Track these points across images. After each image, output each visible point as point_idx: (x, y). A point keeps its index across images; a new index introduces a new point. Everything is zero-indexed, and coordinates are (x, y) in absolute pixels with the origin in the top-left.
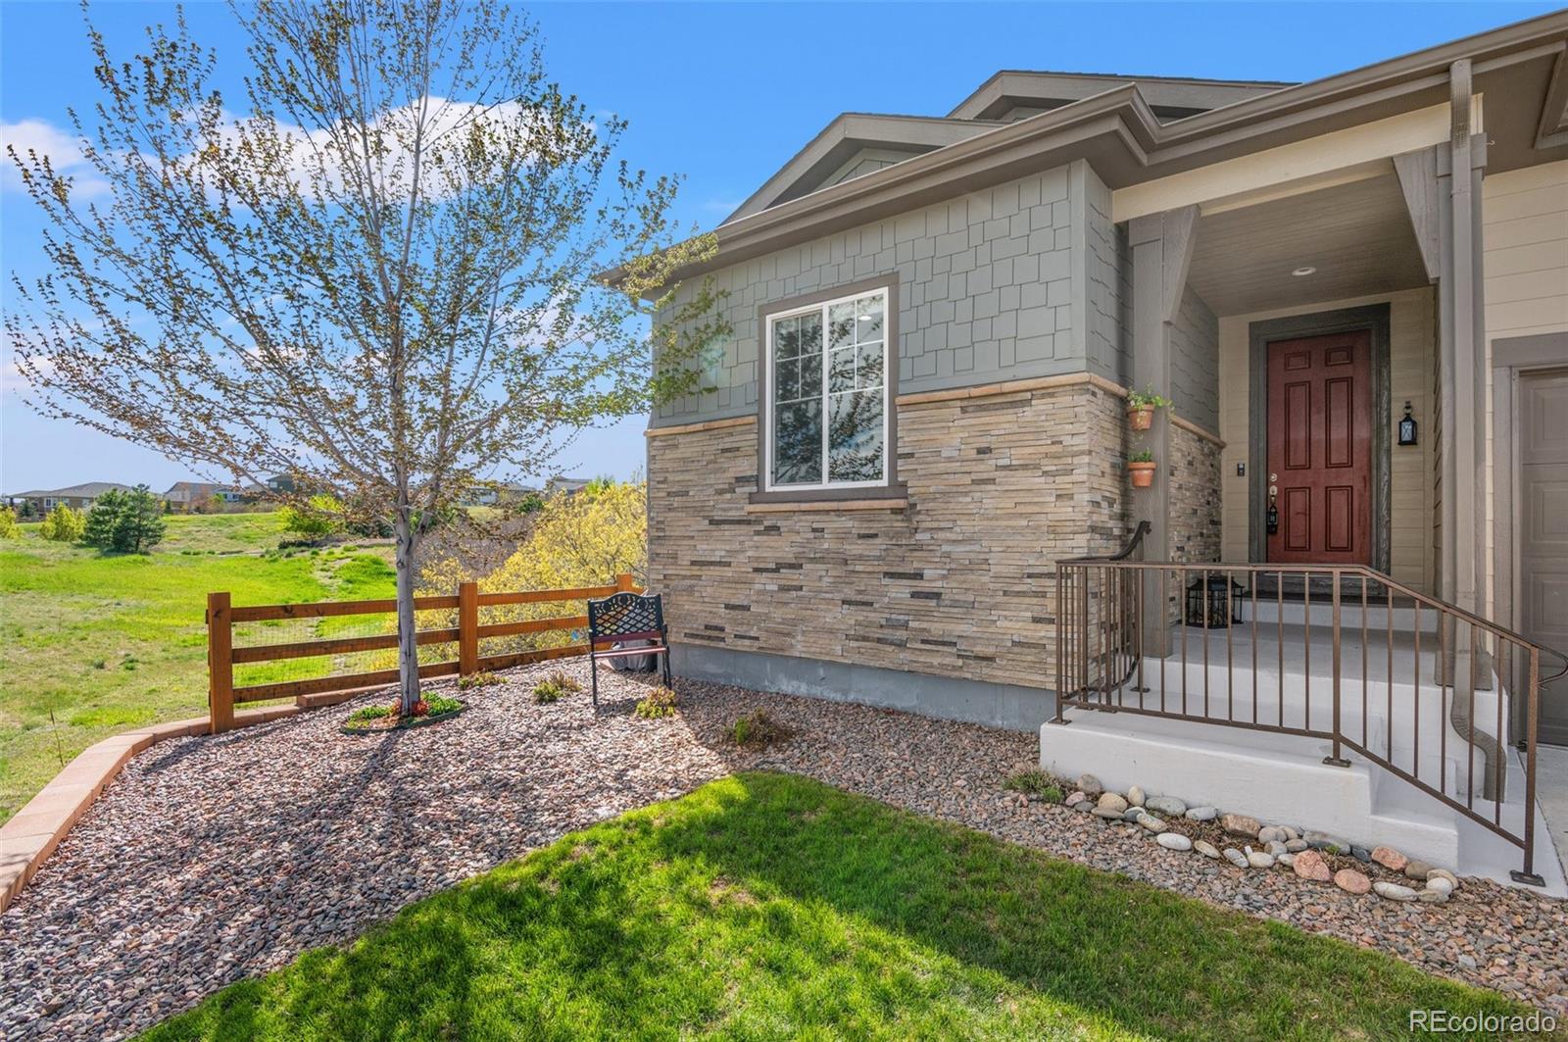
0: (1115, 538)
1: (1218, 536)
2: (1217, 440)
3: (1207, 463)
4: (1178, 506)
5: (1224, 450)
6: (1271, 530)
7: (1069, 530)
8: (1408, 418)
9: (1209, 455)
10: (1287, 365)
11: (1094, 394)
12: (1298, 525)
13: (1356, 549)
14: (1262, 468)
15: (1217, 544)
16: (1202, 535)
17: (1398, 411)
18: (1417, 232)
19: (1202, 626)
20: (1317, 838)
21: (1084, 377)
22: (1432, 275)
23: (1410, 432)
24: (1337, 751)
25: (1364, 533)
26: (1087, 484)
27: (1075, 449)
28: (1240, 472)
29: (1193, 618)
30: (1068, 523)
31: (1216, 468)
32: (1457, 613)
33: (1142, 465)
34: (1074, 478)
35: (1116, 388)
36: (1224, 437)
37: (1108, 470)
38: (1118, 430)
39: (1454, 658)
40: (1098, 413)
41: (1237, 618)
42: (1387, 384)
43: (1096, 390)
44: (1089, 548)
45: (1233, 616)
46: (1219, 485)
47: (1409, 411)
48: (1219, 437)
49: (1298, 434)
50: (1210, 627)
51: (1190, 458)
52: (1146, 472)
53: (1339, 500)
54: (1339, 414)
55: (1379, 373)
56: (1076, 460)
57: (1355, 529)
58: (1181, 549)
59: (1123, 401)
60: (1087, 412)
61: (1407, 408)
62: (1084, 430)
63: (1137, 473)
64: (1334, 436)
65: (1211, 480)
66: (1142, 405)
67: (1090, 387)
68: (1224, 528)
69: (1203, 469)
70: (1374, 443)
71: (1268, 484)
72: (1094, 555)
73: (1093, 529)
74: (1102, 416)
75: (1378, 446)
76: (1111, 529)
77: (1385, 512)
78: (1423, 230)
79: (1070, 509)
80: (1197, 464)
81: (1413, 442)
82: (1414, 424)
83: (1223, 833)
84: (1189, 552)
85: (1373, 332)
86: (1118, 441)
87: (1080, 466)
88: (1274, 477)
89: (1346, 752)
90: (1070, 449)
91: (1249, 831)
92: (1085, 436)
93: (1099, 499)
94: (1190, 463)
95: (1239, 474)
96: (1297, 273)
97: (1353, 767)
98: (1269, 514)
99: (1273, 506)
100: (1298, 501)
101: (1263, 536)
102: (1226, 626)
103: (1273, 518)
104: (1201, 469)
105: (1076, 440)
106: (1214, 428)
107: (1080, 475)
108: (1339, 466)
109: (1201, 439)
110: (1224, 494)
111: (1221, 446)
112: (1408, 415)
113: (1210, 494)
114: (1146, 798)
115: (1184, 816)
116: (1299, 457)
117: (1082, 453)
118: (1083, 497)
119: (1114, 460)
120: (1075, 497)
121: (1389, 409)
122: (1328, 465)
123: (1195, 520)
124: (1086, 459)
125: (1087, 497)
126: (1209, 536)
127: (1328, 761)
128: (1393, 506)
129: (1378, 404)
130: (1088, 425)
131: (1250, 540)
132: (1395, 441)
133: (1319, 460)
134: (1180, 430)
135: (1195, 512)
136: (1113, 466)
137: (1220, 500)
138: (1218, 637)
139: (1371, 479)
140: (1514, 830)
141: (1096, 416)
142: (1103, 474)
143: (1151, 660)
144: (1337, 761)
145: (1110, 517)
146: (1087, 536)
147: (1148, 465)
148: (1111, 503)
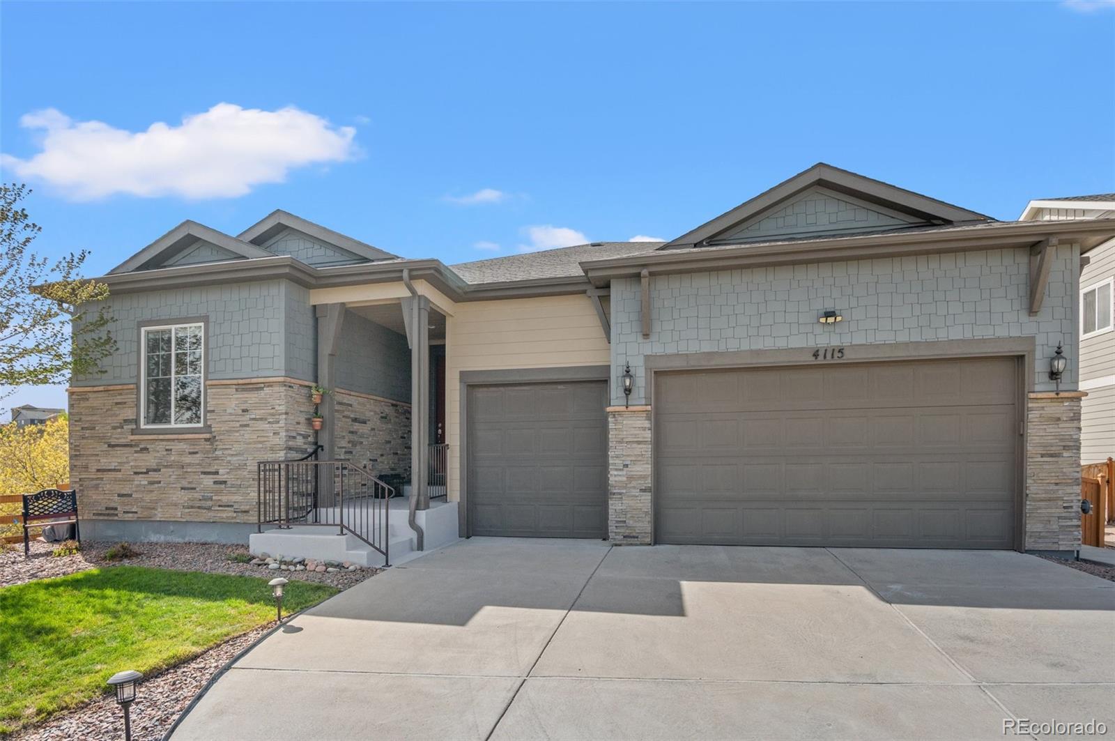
2: (408, 406)
3: (399, 417)
7: (278, 448)
9: (401, 413)
11: (291, 387)
16: (394, 454)
21: (283, 379)
22: (410, 347)
24: (342, 530)
26: (286, 428)
27: (280, 412)
30: (277, 446)
33: (315, 419)
34: (280, 425)
35: (308, 383)
37: (301, 420)
40: (294, 395)
43: (294, 385)
44: (286, 457)
51: (384, 415)
52: (317, 423)
56: (281, 417)
58: (374, 460)
60: (283, 395)
62: (283, 403)
63: (314, 423)
66: (314, 392)
67: (286, 383)
73: (289, 449)
74: (297, 396)
76: (306, 449)
79: (279, 439)
80: (390, 417)
84: (382, 461)
89: (345, 531)
90: (278, 412)
92: (284, 406)
93: (294, 434)
94: (384, 417)
104: (394, 420)
105: (280, 408)
107: (282, 423)
113: (402, 433)
114: (283, 557)
117: (282, 414)
119: (306, 417)
120: (280, 433)
123: (389, 446)
124: (284, 416)
125: (284, 434)
126: (401, 455)
127: (339, 534)
130: (284, 401)
135: (389, 442)
136: (304, 419)
140: (383, 548)
141: (291, 397)
142: (298, 423)
143: (322, 509)
144: (342, 533)
145: (305, 443)
146: (285, 452)
147: (319, 419)
148: (305, 437)
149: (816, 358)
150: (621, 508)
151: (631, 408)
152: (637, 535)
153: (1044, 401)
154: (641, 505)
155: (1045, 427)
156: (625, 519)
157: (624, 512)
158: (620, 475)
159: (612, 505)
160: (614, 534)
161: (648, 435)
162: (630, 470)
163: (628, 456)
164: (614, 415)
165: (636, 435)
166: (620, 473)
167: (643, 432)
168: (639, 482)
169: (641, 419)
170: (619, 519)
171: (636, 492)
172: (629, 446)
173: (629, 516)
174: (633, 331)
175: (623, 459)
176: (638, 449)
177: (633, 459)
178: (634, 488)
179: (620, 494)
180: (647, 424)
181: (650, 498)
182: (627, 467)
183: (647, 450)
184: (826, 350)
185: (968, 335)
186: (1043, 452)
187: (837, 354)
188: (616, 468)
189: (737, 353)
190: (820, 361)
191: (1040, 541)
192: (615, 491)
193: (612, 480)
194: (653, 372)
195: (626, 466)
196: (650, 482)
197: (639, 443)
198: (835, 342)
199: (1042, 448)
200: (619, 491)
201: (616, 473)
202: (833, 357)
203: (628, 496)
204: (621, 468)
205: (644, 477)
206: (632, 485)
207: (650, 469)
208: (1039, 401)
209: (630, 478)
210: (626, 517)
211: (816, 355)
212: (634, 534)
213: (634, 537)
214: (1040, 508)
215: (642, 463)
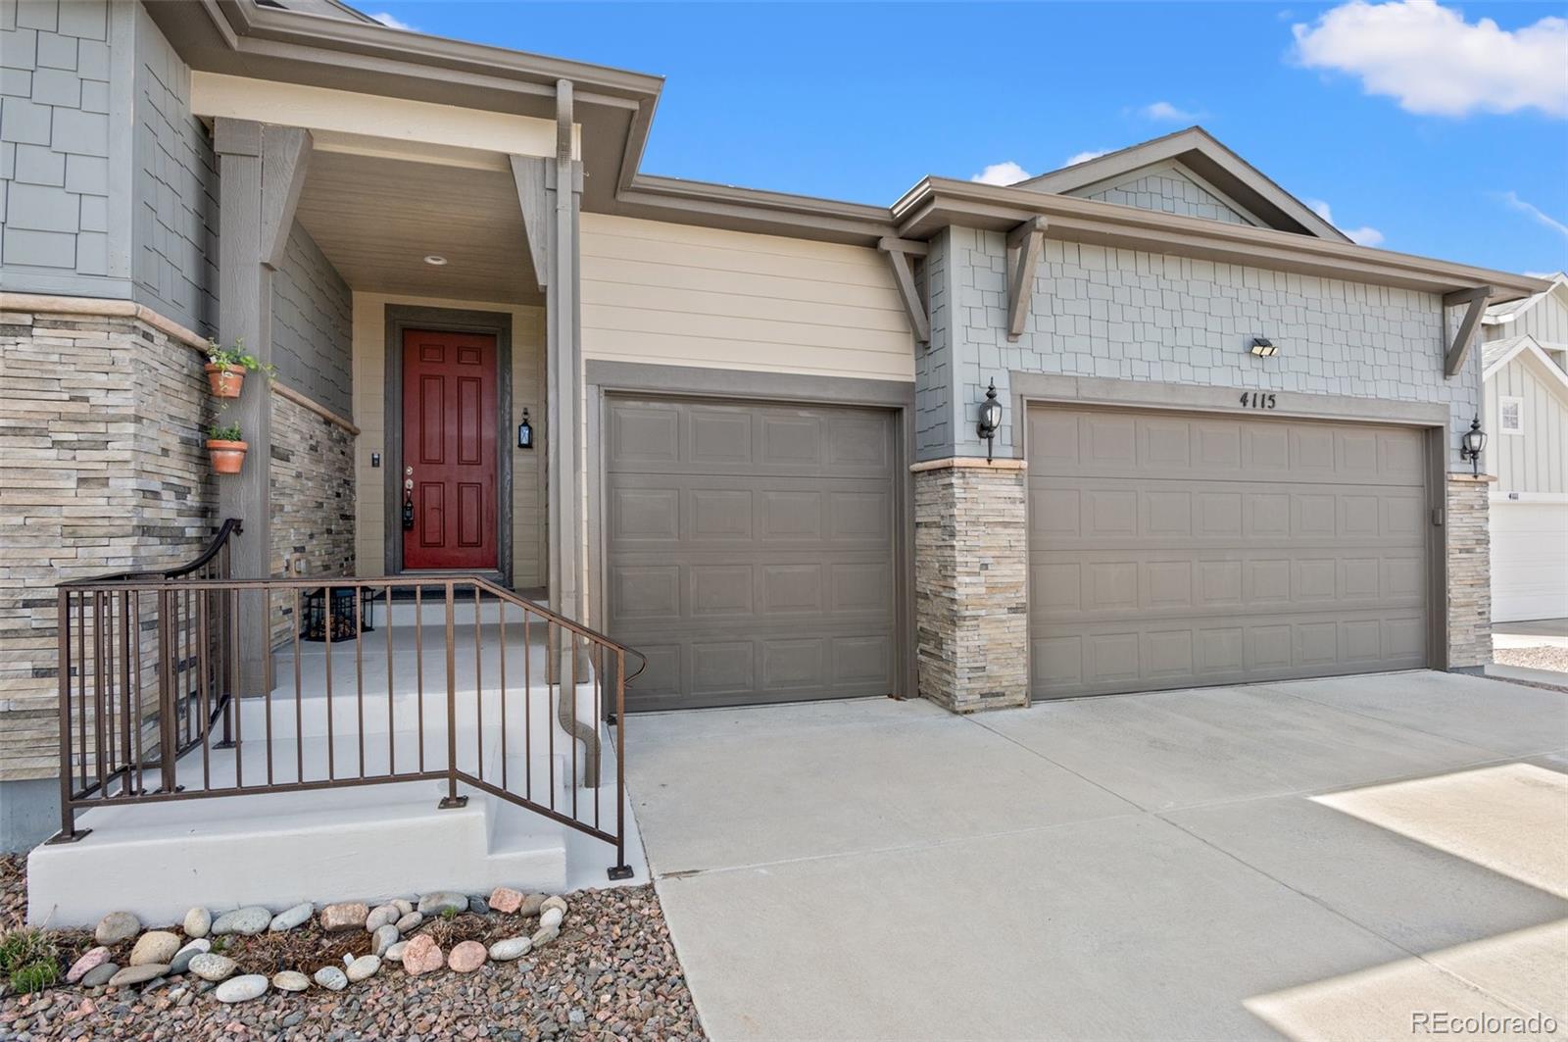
0: (189, 541)
1: (350, 532)
2: (348, 425)
3: (337, 450)
4: (296, 498)
5: (358, 439)
6: (407, 526)
7: (101, 531)
8: (525, 424)
9: (339, 442)
10: (422, 355)
11: (146, 336)
12: (433, 519)
13: (484, 546)
14: (398, 461)
15: (350, 542)
16: (329, 531)
17: (518, 418)
18: (529, 236)
19: (323, 639)
20: (433, 904)
21: (128, 308)
22: (541, 283)
23: (527, 436)
24: (453, 789)
25: (491, 528)
26: (132, 466)
27: (111, 411)
28: (375, 463)
29: (312, 632)
30: (99, 522)
31: (348, 456)
32: (562, 622)
33: (227, 444)
34: (108, 455)
35: (190, 335)
36: (357, 423)
37: (174, 444)
38: (196, 394)
39: (560, 656)
40: (156, 364)
41: (368, 624)
42: (509, 389)
43: (153, 332)
44: (136, 559)
45: (363, 624)
46: (353, 475)
47: (526, 417)
48: (352, 423)
49: (433, 429)
50: (333, 640)
51: (313, 443)
52: (232, 454)
53: (470, 496)
54: (470, 412)
55: (503, 379)
56: (113, 429)
57: (484, 523)
58: (300, 549)
59: (204, 356)
60: (131, 360)
61: (526, 413)
62: (127, 385)
63: (219, 454)
64: (465, 433)
65: (341, 470)
66: (226, 364)
67: (137, 323)
68: (358, 523)
69: (331, 456)
70: (499, 444)
71: (404, 477)
72: (146, 568)
73: (145, 530)
74: (162, 369)
75: (503, 446)
76: (183, 529)
77: (508, 509)
78: (534, 237)
79: (104, 501)
80: (322, 449)
81: (529, 446)
82: (530, 429)
83: (322, 936)
84: (312, 553)
85: (498, 337)
86: (196, 409)
87: (120, 437)
88: (409, 471)
89: (463, 789)
90: (103, 411)
91: (355, 922)
92: (130, 395)
93: (155, 485)
94: (313, 448)
95: (373, 465)
96: (429, 260)
97: (469, 803)
98: (404, 508)
99: (409, 501)
100: (433, 494)
101: (398, 532)
102: (355, 636)
103: (408, 514)
104: (327, 456)
105: (113, 399)
106: (347, 412)
107: (119, 450)
108: (470, 463)
109: (328, 422)
110: (358, 485)
111: (354, 433)
112: (526, 420)
113: (339, 486)
114: (214, 919)
115: (265, 931)
116: (433, 453)
117: (124, 419)
118: (125, 484)
119: (185, 434)
120: (111, 482)
121: (511, 413)
122: (460, 462)
123: (320, 514)
124: (130, 428)
125: (132, 484)
126: (339, 533)
127: (445, 804)
128: (515, 504)
129: (502, 407)
130: (134, 378)
131: (385, 536)
132: (516, 443)
133: (452, 457)
134: (298, 408)
135: (320, 505)
136: (185, 442)
137: (352, 491)
138: (344, 652)
139: (496, 478)
140: (609, 826)
141: (151, 369)
142: (165, 452)
143: (245, 704)
144: (454, 801)
145: (180, 513)
146: (133, 541)
147: (236, 444)
148: (181, 493)
149: (1245, 405)
150: (977, 643)
151: (995, 463)
152: (1002, 690)
153: (1460, 484)
154: (1009, 636)
155: (1461, 516)
156: (983, 664)
157: (982, 651)
158: (975, 584)
159: (962, 639)
160: (964, 693)
161: (1021, 512)
162: (992, 573)
163: (988, 548)
164: (963, 473)
165: (999, 511)
166: (974, 579)
167: (1012, 506)
168: (1008, 595)
169: (1009, 482)
170: (976, 665)
171: (1002, 614)
172: (989, 531)
173: (990, 657)
174: (990, 324)
175: (980, 554)
176: (1004, 536)
177: (997, 554)
178: (999, 606)
179: (975, 618)
180: (1017, 492)
181: (1025, 622)
182: (987, 569)
183: (1019, 537)
184: (1255, 395)
185: (1394, 396)
186: (1462, 547)
187: (1268, 403)
188: (967, 569)
189: (1148, 384)
190: (1249, 409)
191: (1462, 655)
192: (968, 613)
193: (961, 593)
194: (1025, 402)
195: (985, 566)
196: (1024, 594)
197: (1006, 525)
198: (1265, 385)
199: (1460, 543)
200: (974, 613)
201: (968, 580)
202: (1263, 406)
203: (990, 622)
204: (978, 570)
205: (1015, 587)
206: (995, 601)
207: (1024, 573)
208: (1456, 484)
209: (992, 588)
210: (986, 660)
211: (1244, 400)
212: (998, 690)
213: (997, 695)
214: (1460, 616)
215: (1011, 560)
